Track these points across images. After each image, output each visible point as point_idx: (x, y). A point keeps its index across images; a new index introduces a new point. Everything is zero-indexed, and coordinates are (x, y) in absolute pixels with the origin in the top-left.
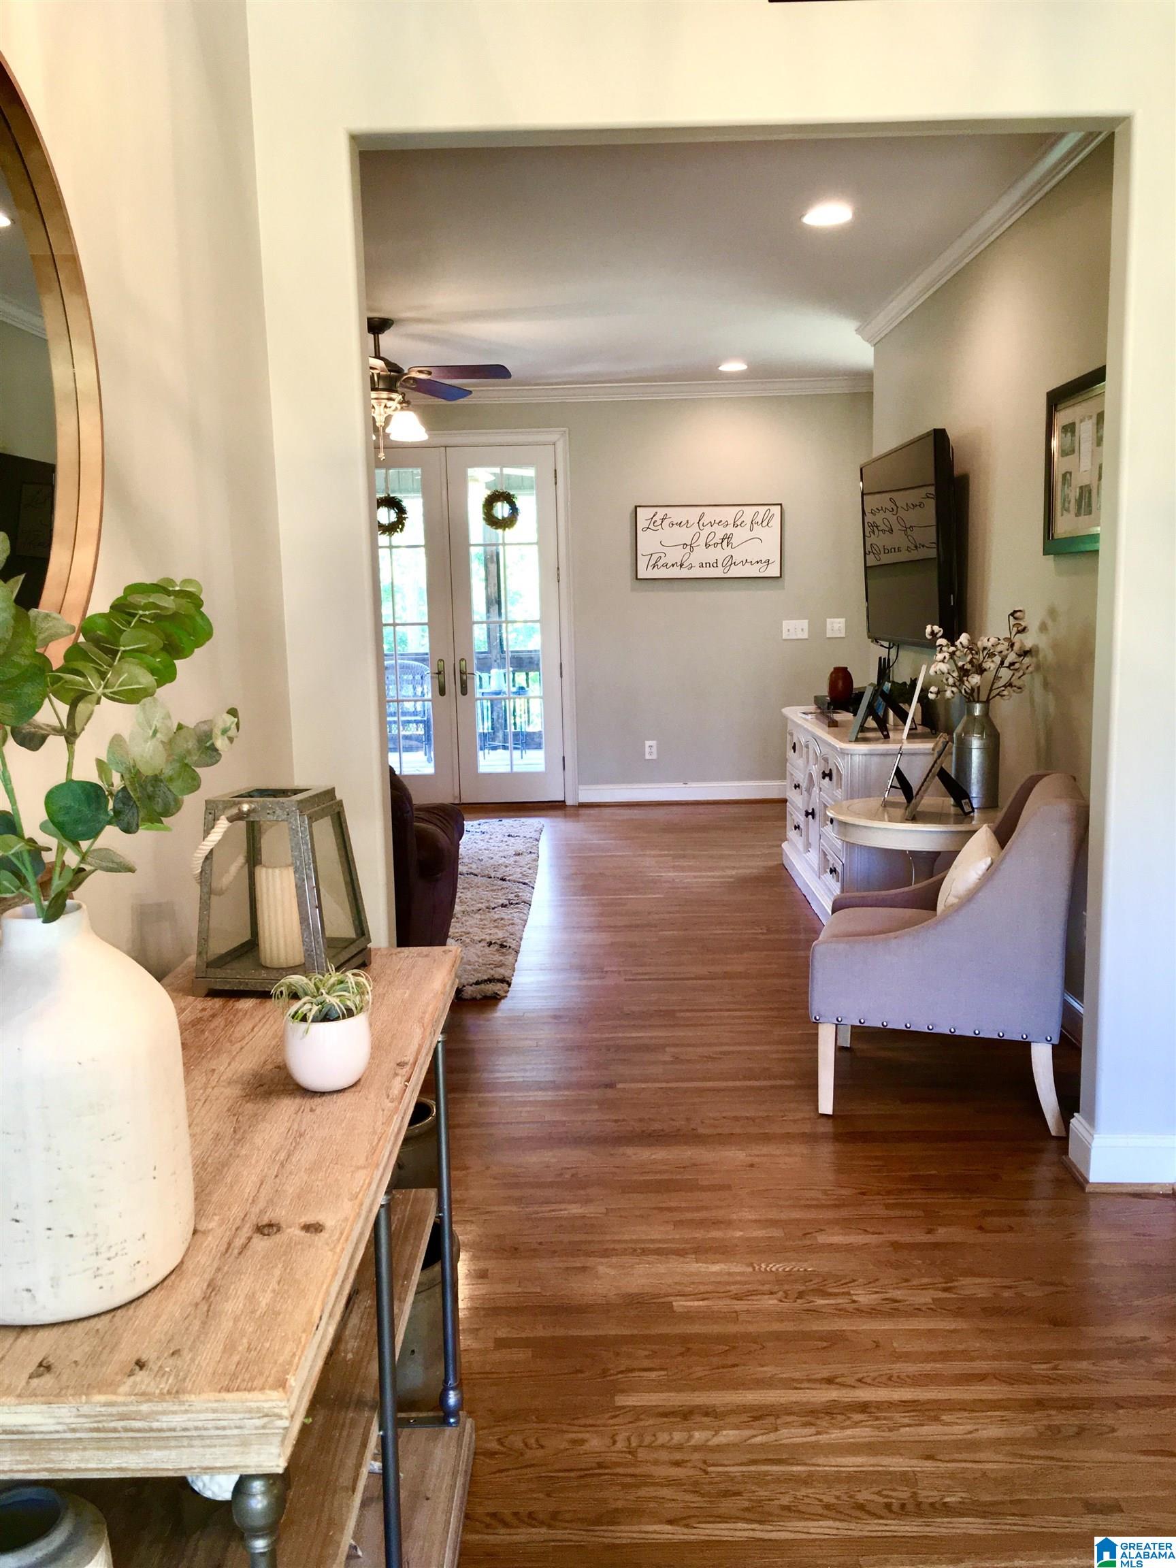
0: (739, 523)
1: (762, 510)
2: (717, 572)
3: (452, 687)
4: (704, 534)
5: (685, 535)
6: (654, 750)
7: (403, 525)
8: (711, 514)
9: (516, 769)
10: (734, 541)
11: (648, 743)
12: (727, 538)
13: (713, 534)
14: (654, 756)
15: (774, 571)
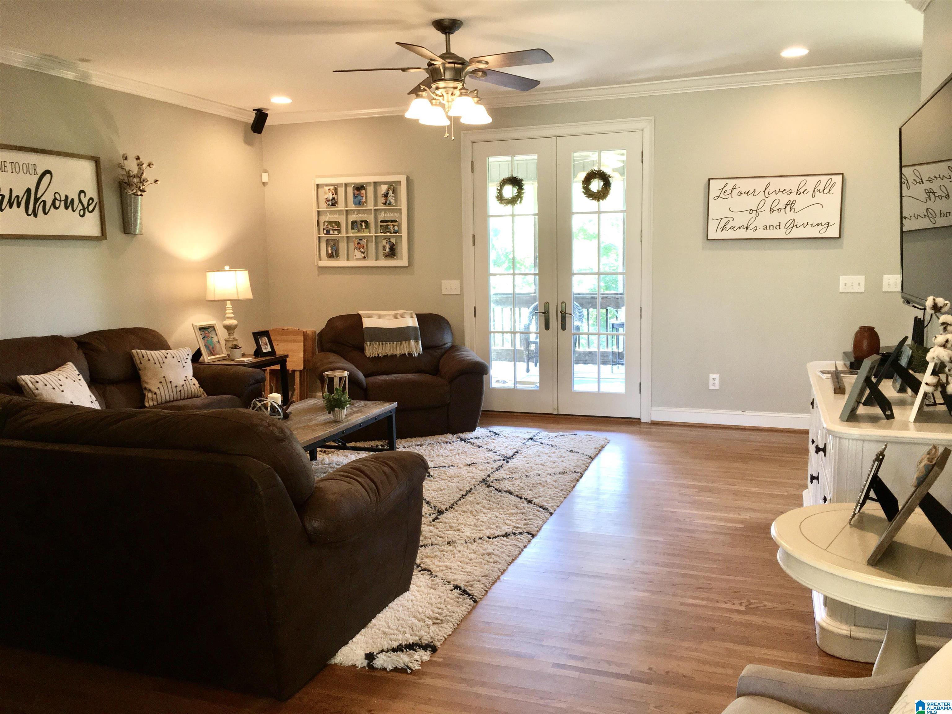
0: (802, 191)
1: (824, 179)
2: (780, 234)
3: (554, 323)
4: (769, 201)
5: (752, 202)
6: (717, 382)
7: (521, 198)
8: (776, 184)
9: (604, 389)
10: (797, 207)
11: (712, 376)
12: (790, 205)
13: (777, 201)
14: (717, 387)
15: (833, 232)
